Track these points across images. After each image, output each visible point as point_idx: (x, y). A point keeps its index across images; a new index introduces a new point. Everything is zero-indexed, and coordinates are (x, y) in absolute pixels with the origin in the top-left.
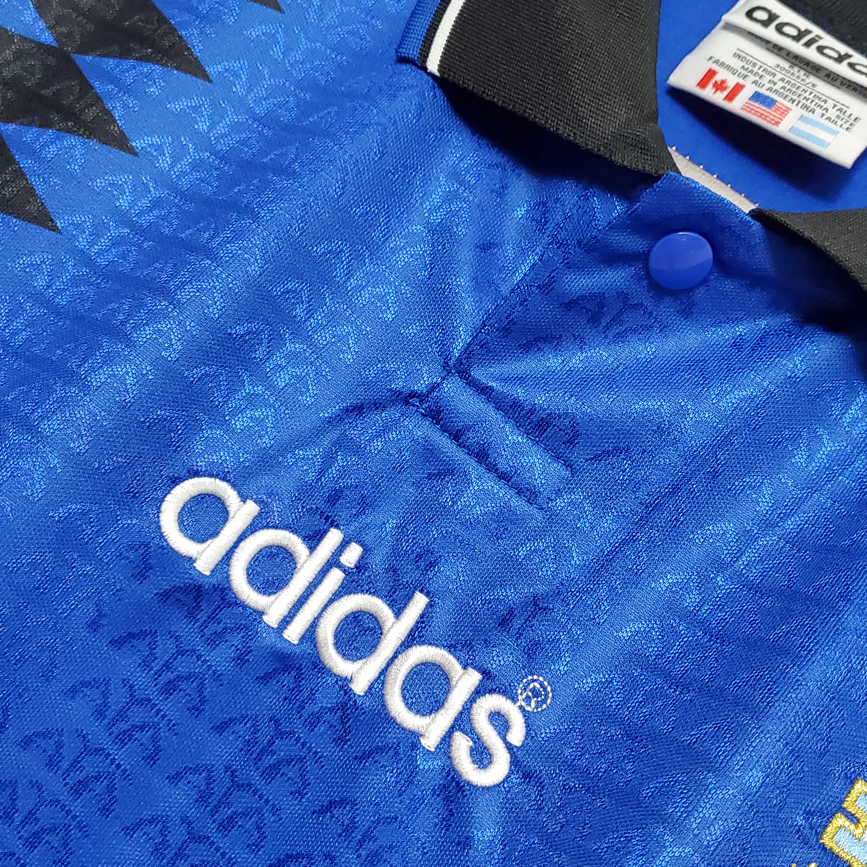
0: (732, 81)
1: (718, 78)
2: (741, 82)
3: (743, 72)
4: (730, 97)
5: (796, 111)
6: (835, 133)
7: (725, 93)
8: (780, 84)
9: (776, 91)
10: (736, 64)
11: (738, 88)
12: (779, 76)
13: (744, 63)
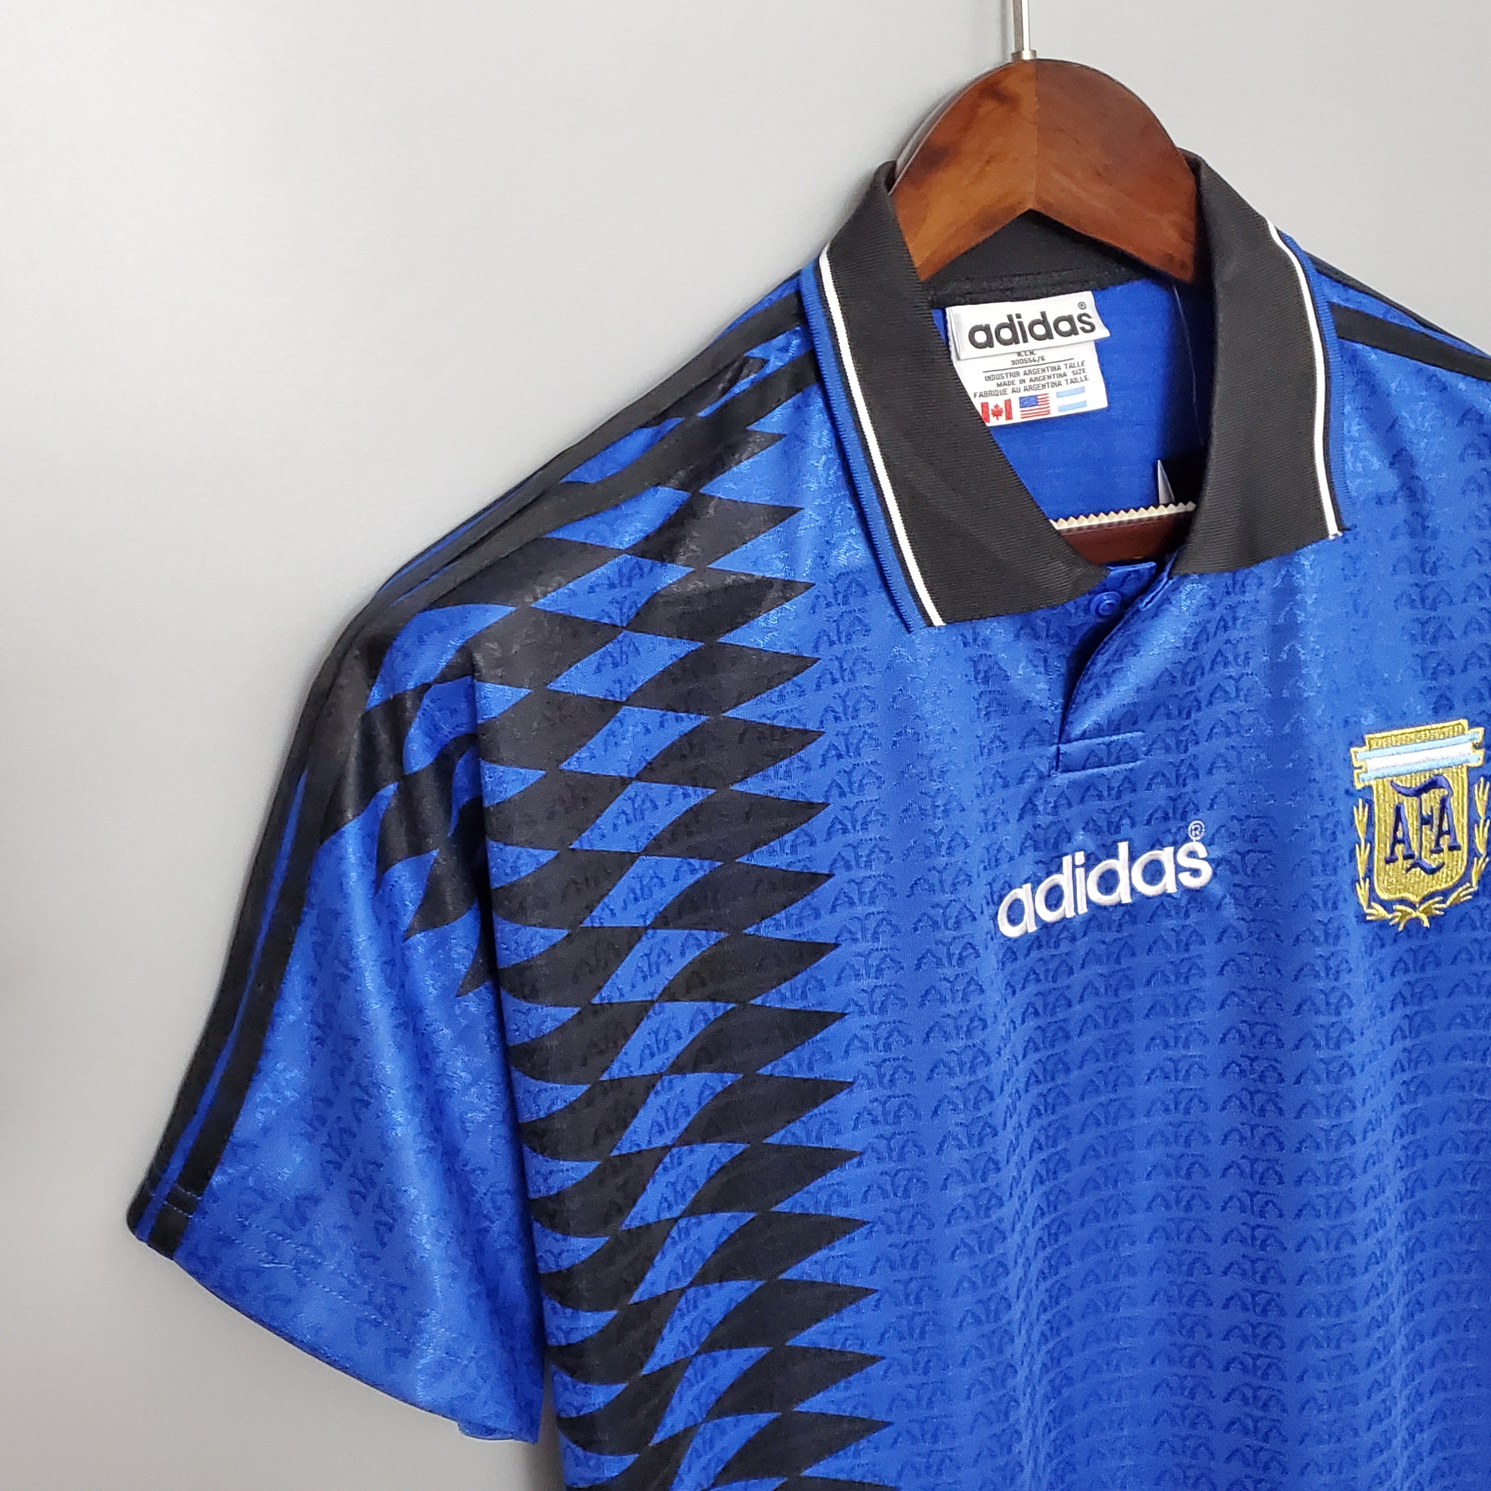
0: (1000, 401)
1: (991, 407)
2: (1006, 397)
3: (1001, 388)
4: (1009, 417)
5: (1051, 392)
6: (1082, 390)
7: (1004, 414)
8: (1027, 378)
9: (1031, 388)
10: (992, 386)
11: (1008, 403)
12: (1021, 371)
13: (996, 381)
